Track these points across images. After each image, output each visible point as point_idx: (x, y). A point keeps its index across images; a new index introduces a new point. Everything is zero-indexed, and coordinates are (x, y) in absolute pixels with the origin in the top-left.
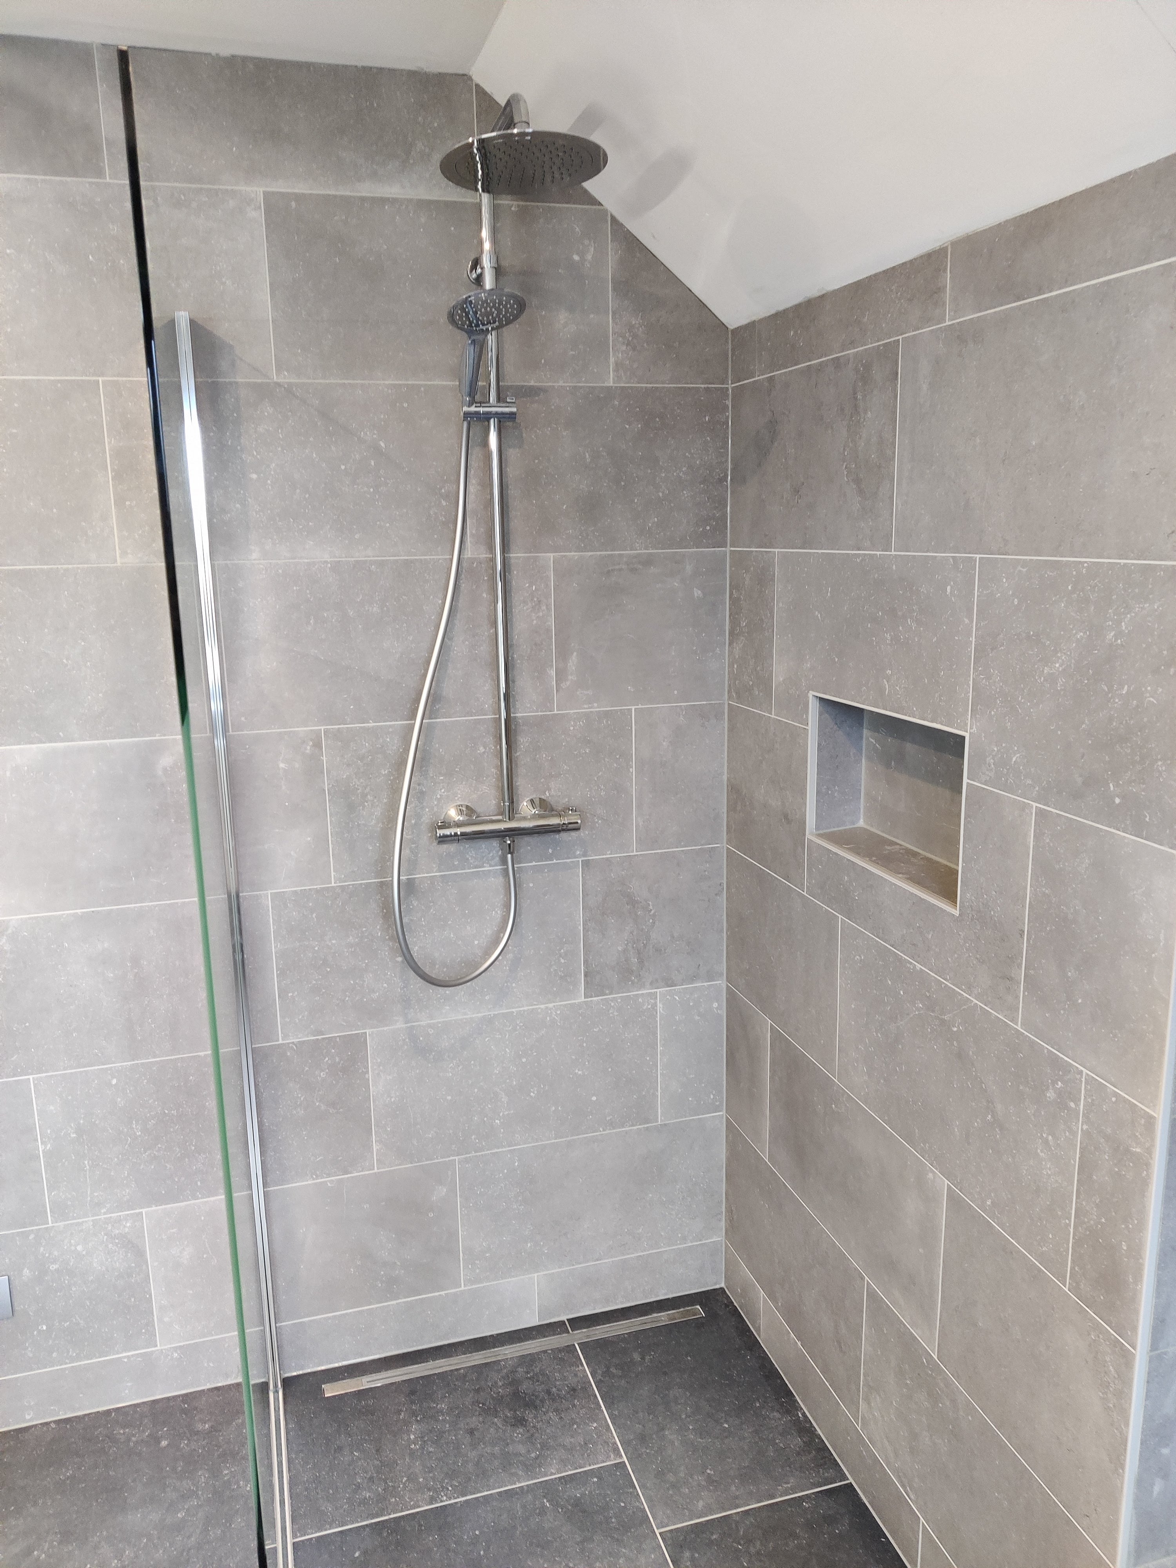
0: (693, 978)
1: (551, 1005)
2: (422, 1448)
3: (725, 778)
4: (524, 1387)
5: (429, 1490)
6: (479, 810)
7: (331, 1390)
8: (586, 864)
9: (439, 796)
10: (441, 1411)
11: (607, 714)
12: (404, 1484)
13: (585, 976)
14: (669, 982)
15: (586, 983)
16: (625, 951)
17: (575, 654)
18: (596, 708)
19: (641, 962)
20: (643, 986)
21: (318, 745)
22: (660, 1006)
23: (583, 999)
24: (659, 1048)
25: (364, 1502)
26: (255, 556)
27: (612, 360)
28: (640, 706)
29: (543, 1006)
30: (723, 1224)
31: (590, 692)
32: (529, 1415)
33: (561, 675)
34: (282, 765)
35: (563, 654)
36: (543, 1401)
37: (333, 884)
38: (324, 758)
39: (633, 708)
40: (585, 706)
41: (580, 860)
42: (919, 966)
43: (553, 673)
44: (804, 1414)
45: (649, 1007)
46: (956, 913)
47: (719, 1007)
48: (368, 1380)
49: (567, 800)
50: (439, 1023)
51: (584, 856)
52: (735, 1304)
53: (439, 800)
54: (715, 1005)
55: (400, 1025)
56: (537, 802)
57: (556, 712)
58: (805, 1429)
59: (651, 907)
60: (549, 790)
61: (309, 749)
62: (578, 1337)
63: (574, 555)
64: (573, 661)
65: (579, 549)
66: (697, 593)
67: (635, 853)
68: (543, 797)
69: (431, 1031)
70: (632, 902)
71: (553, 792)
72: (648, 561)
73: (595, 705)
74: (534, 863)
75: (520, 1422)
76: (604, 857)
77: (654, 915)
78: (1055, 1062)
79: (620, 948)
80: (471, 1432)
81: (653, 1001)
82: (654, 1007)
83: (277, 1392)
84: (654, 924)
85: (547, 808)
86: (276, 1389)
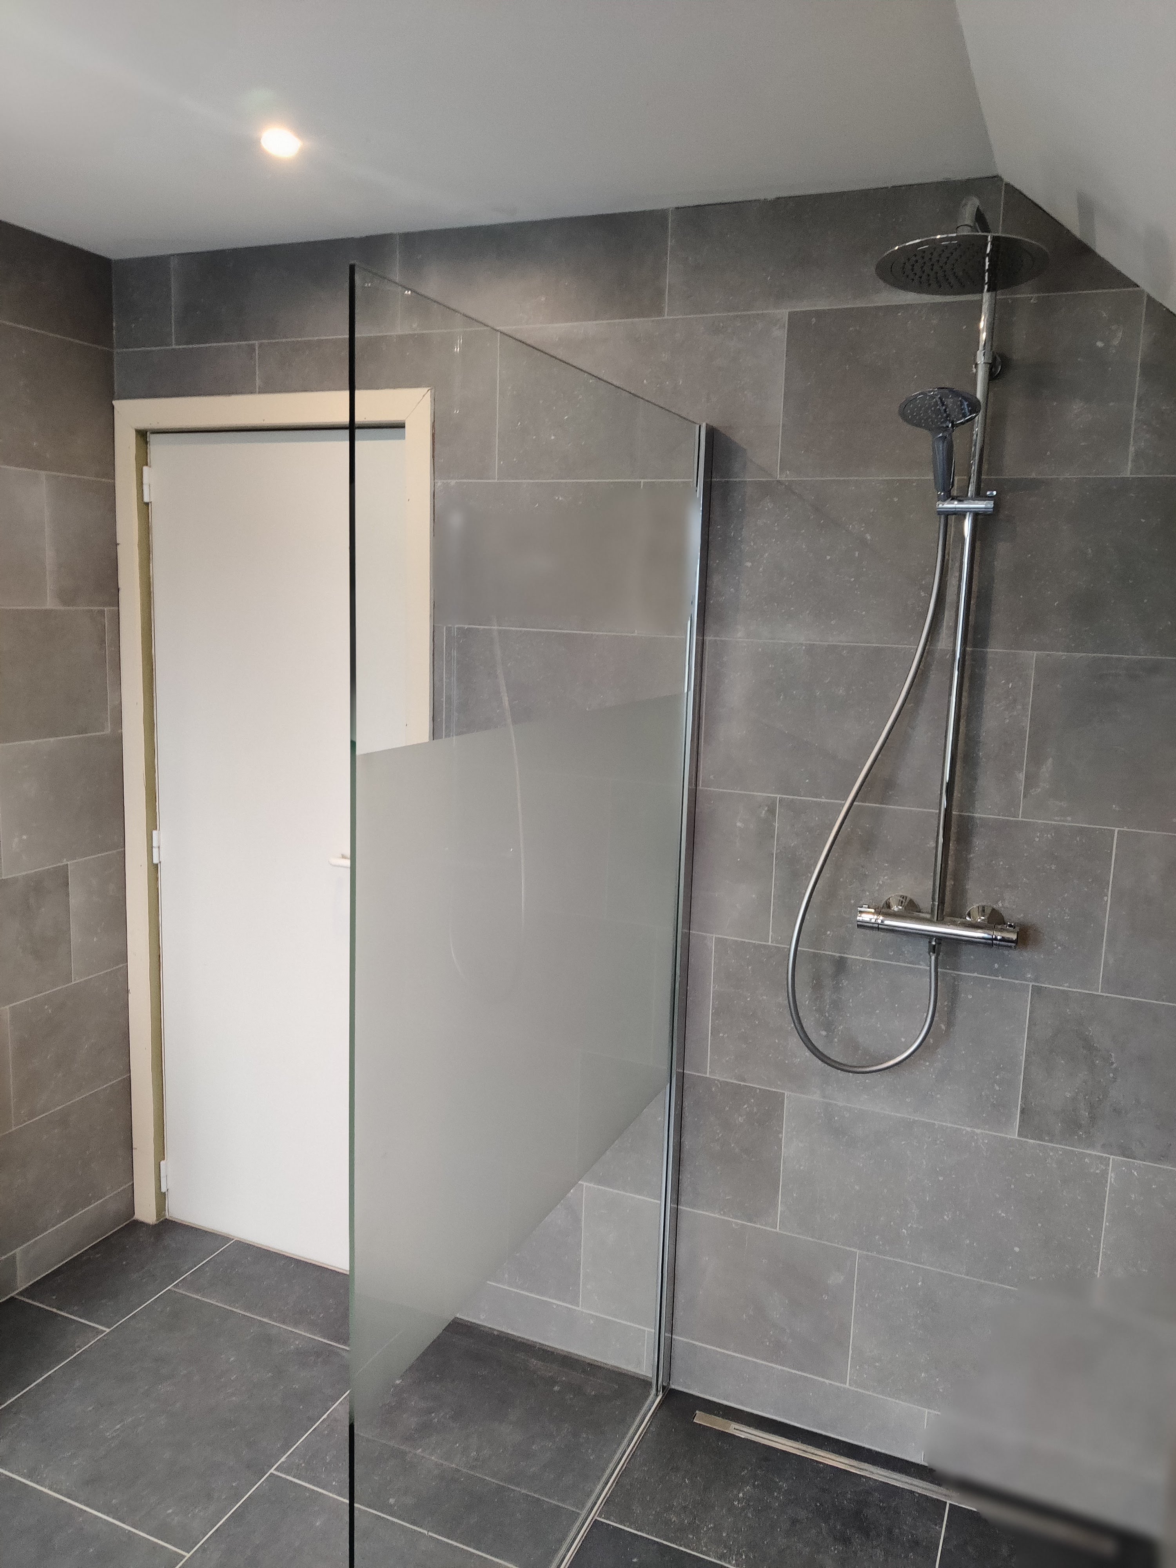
1: (978, 1131)
2: (743, 1509)
4: (871, 1513)
5: (725, 1547)
7: (701, 1418)
8: (1037, 991)
9: (881, 882)
10: (780, 1488)
11: (1081, 831)
12: (708, 1529)
13: (1023, 1112)
14: (1125, 1151)
15: (1022, 1121)
16: (1073, 1098)
17: (1050, 760)
18: (1069, 822)
19: (1093, 1118)
20: (1091, 1146)
21: (772, 811)
22: (1111, 1176)
23: (1016, 1137)
24: (1105, 1224)
25: (668, 1523)
26: (740, 634)
27: (1132, 449)
28: (1125, 829)
29: (969, 1129)
31: (1064, 804)
32: (857, 1539)
33: (1031, 780)
34: (739, 824)
35: (1036, 758)
37: (770, 943)
38: (777, 825)
39: (1117, 830)
40: (1056, 818)
41: (1031, 984)
43: (1022, 776)
45: (1098, 1171)
48: (737, 1427)
49: (1022, 915)
50: (856, 1109)
51: (1036, 980)
53: (880, 886)
55: (816, 1097)
56: (988, 911)
57: (1020, 819)
59: (1113, 1060)
60: (1003, 900)
61: (763, 813)
65: (1068, 649)
67: (1099, 993)
68: (995, 906)
69: (847, 1115)
70: (1089, 1045)
71: (1006, 904)
73: (1069, 819)
74: (975, 975)
76: (1061, 988)
77: (1116, 1069)
79: (1068, 1095)
81: (1103, 1167)
82: (1105, 1173)
83: (657, 1395)
84: (1115, 1079)
85: (996, 919)
86: (657, 1390)
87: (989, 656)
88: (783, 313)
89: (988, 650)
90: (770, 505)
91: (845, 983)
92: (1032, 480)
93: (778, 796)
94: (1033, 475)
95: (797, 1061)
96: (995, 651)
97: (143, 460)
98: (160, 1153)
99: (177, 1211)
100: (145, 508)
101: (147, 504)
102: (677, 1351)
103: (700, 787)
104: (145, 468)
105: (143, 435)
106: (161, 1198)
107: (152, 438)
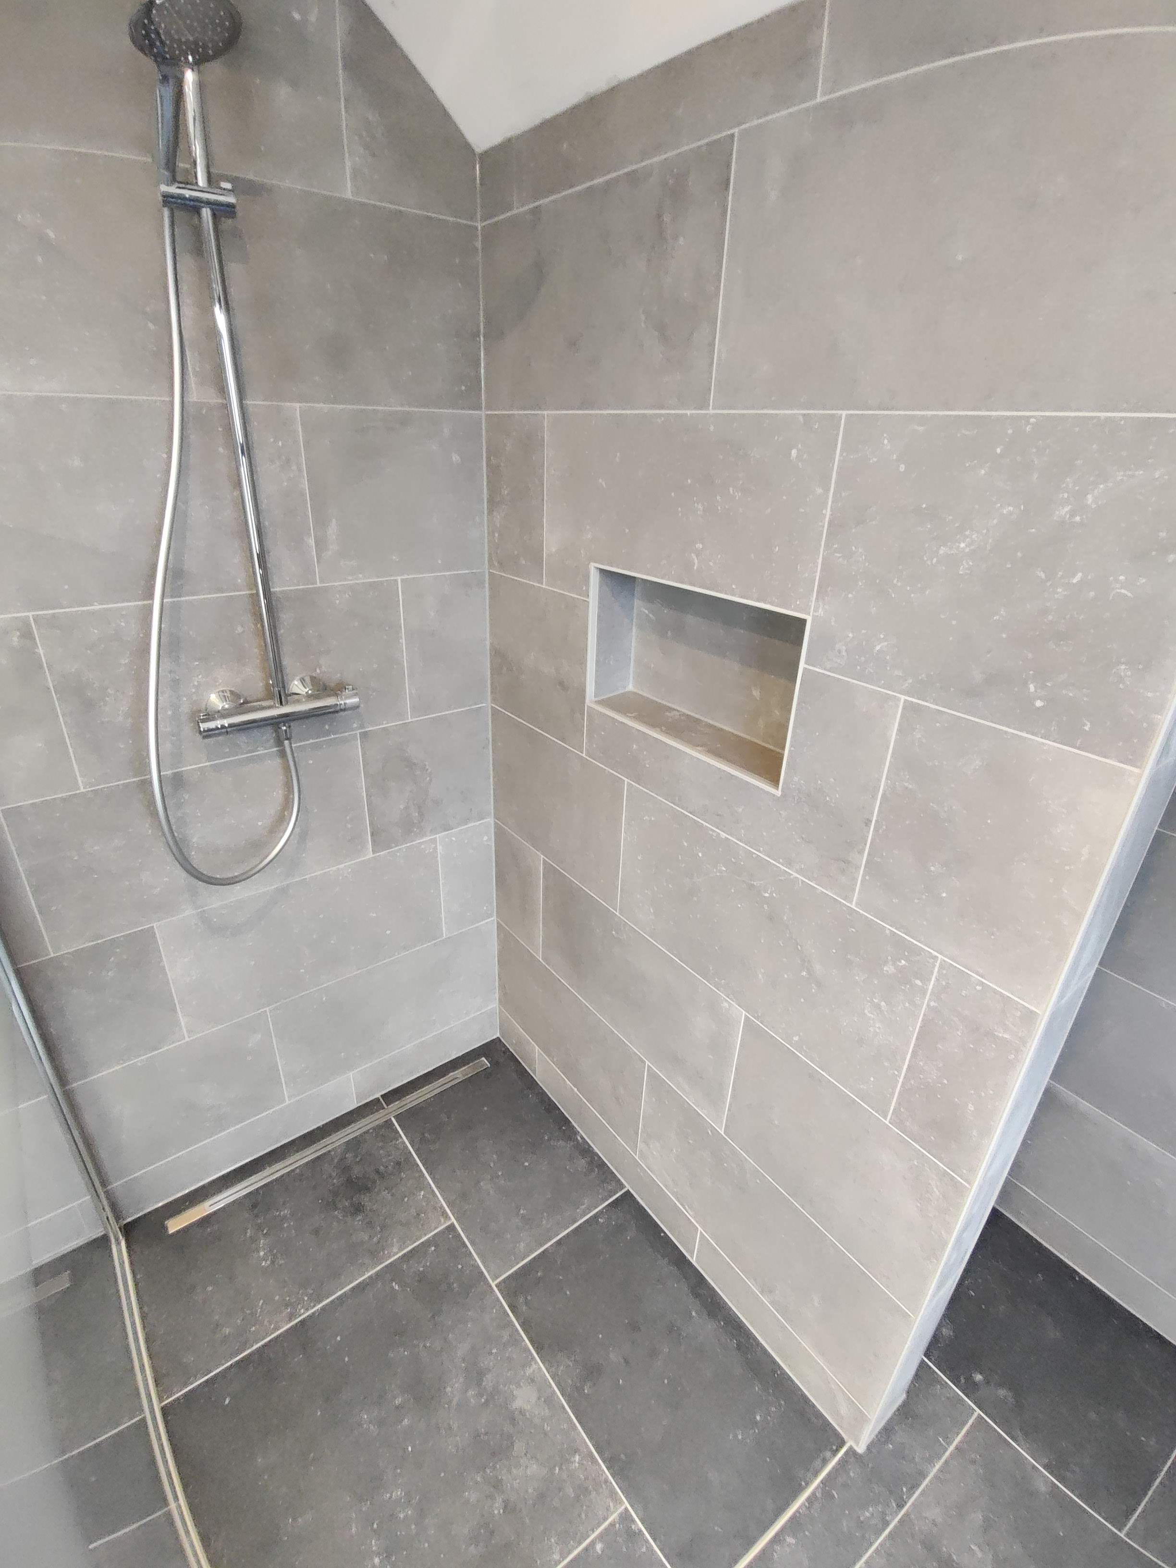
0: (467, 820)
1: (342, 866)
2: (273, 1262)
3: (488, 643)
4: (356, 1171)
5: (287, 1306)
6: (247, 696)
7: (174, 1225)
8: (364, 735)
9: (196, 683)
10: (284, 1218)
11: (371, 585)
12: (262, 1307)
13: (372, 835)
14: (447, 828)
15: (373, 841)
16: (406, 808)
17: (334, 521)
18: (362, 579)
19: (421, 815)
20: (425, 835)
21: (27, 634)
22: (440, 849)
23: (371, 855)
24: (442, 881)
25: (225, 1339)
27: (348, 164)
28: (406, 577)
29: (334, 868)
30: (497, 995)
31: (354, 562)
32: (365, 1199)
33: (321, 544)
35: (321, 522)
36: (374, 1182)
37: (82, 790)
38: (40, 649)
39: (399, 578)
40: (350, 578)
41: (358, 732)
42: (723, 835)
43: (312, 542)
44: (582, 1138)
45: (431, 850)
46: (778, 793)
47: (489, 840)
48: (211, 1203)
49: (339, 675)
50: (231, 902)
51: (362, 727)
52: (511, 1050)
53: (197, 687)
54: (485, 838)
55: (188, 912)
56: (308, 680)
57: (319, 585)
58: (586, 1151)
59: (427, 767)
60: (320, 667)
61: (15, 639)
62: (392, 1112)
63: (324, 407)
64: (332, 530)
65: (329, 401)
66: (456, 458)
67: (410, 720)
68: (314, 675)
70: (410, 764)
71: (324, 668)
72: (405, 420)
73: (360, 576)
74: (311, 741)
75: (358, 1209)
76: (381, 726)
77: (431, 773)
78: (899, 943)
79: (402, 807)
80: (316, 1232)
81: (433, 846)
82: (435, 848)
83: (119, 1244)
84: (431, 780)
85: (322, 688)
86: (117, 1240)
87: (250, 409)
89: (248, 402)
91: (187, 796)
93: (31, 614)
95: (157, 891)
96: (255, 403)
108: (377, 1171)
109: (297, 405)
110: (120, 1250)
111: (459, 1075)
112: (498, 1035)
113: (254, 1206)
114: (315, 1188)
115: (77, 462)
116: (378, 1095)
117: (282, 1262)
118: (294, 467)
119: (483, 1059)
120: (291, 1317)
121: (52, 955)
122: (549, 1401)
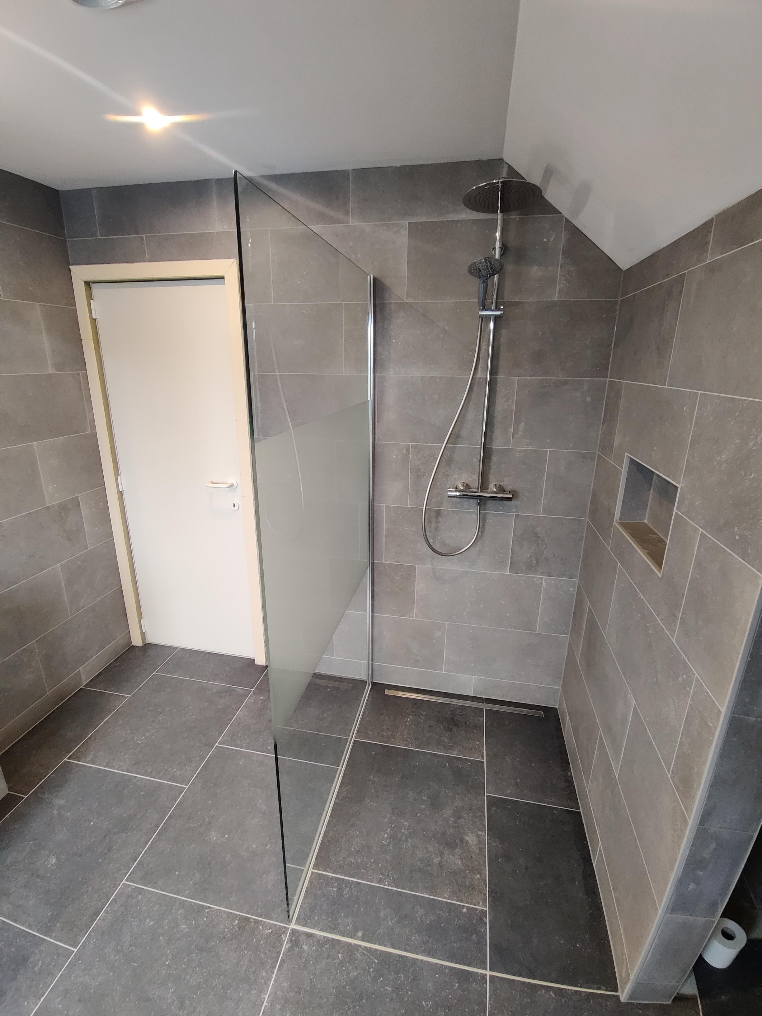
0: (562, 576)
1: (493, 573)
2: (410, 725)
3: (592, 487)
4: (457, 717)
5: (406, 741)
6: (471, 486)
7: (387, 692)
8: (517, 516)
9: (455, 477)
10: (422, 715)
11: (535, 451)
12: (399, 736)
13: (510, 564)
14: (550, 575)
15: (510, 566)
16: (530, 556)
17: (523, 423)
18: (530, 448)
19: (537, 563)
20: (537, 574)
21: (408, 450)
22: (544, 584)
23: (508, 573)
24: (541, 602)
25: (383, 736)
26: (391, 373)
27: (558, 288)
28: (552, 450)
29: (490, 572)
30: (561, 682)
31: (528, 441)
32: (454, 729)
33: (515, 432)
34: (394, 457)
35: (517, 422)
36: (462, 726)
37: (409, 506)
38: (410, 456)
39: (549, 450)
40: (525, 447)
41: (514, 514)
42: (642, 597)
43: (512, 430)
44: (571, 775)
45: (539, 583)
46: (661, 574)
47: (573, 590)
48: (402, 693)
49: (511, 487)
50: (445, 569)
51: (516, 512)
52: (560, 717)
53: (454, 479)
54: (571, 589)
55: (429, 566)
56: (498, 486)
57: (511, 448)
58: (569, 780)
59: (545, 540)
60: (504, 481)
61: (404, 451)
62: (485, 706)
63: (528, 378)
64: (522, 426)
65: (530, 376)
66: (588, 399)
67: (541, 515)
68: (500, 484)
69: (442, 572)
70: (537, 536)
71: (505, 483)
72: (565, 383)
73: (530, 446)
74: (493, 512)
75: (450, 730)
76: (526, 514)
77: (546, 544)
78: (685, 665)
79: (528, 555)
80: (430, 726)
81: (541, 581)
82: (541, 583)
83: (369, 686)
84: (546, 548)
85: (501, 489)
86: (369, 684)
87: (498, 379)
88: (405, 222)
89: (498, 377)
90: (403, 314)
91: (440, 519)
92: (517, 302)
93: (410, 444)
94: (517, 300)
95: (421, 553)
96: (501, 377)
97: (90, 297)
98: (140, 616)
99: (152, 639)
100: (94, 321)
101: (95, 319)
102: (375, 668)
103: (376, 442)
104: (91, 301)
105: (88, 284)
106: (143, 635)
107: (93, 285)
108: (466, 723)
109: (517, 377)
110: (368, 688)
111: (525, 711)
112: (557, 707)
113: (415, 704)
114: (439, 712)
115: (437, 397)
116: (484, 697)
117: (413, 727)
118: (511, 401)
119: (542, 712)
120: (406, 745)
121: (384, 562)
122: (481, 849)
